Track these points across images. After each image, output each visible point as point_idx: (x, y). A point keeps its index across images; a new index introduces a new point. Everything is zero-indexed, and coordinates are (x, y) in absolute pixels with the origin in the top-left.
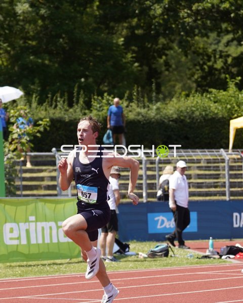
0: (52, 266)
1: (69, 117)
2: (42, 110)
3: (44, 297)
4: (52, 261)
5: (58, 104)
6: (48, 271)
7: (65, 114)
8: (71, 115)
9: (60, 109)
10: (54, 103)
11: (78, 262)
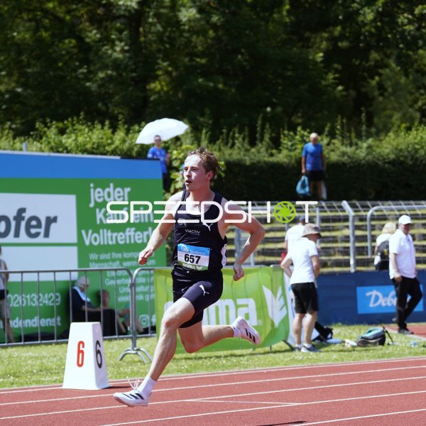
0: (229, 358)
1: (251, 159)
2: (215, 150)
3: (219, 399)
4: (229, 352)
5: (236, 141)
6: (223, 365)
7: (245, 155)
8: (253, 157)
9: (239, 148)
10: (231, 141)
11: (265, 353)
